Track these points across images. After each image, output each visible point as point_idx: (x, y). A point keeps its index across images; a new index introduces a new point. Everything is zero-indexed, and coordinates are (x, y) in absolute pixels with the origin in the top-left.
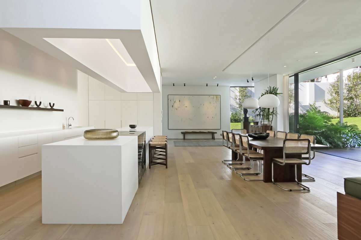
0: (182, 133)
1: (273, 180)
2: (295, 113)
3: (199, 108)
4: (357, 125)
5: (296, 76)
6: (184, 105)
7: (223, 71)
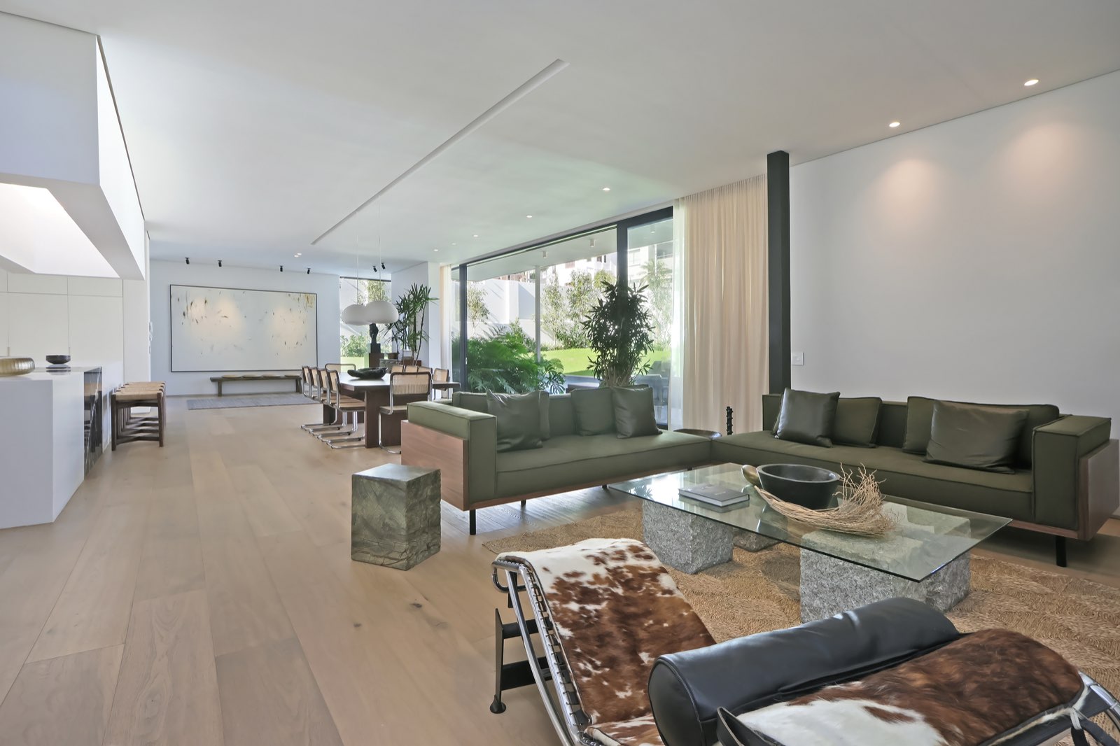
0: (213, 380)
1: (380, 442)
2: (461, 337)
3: (260, 320)
4: (560, 359)
5: (463, 268)
6: (219, 312)
7: (314, 243)
